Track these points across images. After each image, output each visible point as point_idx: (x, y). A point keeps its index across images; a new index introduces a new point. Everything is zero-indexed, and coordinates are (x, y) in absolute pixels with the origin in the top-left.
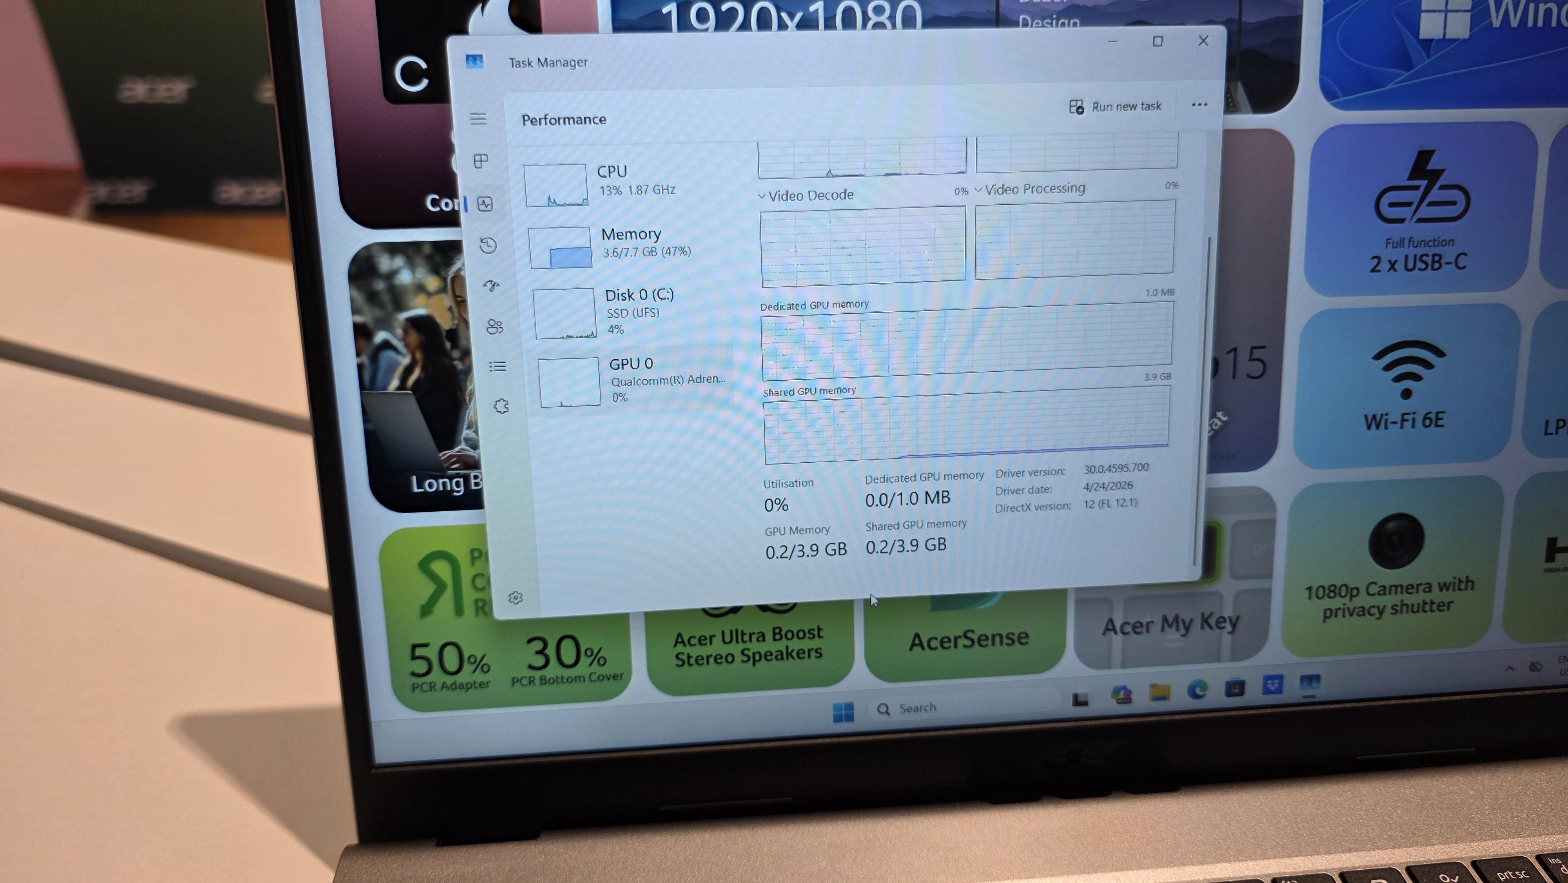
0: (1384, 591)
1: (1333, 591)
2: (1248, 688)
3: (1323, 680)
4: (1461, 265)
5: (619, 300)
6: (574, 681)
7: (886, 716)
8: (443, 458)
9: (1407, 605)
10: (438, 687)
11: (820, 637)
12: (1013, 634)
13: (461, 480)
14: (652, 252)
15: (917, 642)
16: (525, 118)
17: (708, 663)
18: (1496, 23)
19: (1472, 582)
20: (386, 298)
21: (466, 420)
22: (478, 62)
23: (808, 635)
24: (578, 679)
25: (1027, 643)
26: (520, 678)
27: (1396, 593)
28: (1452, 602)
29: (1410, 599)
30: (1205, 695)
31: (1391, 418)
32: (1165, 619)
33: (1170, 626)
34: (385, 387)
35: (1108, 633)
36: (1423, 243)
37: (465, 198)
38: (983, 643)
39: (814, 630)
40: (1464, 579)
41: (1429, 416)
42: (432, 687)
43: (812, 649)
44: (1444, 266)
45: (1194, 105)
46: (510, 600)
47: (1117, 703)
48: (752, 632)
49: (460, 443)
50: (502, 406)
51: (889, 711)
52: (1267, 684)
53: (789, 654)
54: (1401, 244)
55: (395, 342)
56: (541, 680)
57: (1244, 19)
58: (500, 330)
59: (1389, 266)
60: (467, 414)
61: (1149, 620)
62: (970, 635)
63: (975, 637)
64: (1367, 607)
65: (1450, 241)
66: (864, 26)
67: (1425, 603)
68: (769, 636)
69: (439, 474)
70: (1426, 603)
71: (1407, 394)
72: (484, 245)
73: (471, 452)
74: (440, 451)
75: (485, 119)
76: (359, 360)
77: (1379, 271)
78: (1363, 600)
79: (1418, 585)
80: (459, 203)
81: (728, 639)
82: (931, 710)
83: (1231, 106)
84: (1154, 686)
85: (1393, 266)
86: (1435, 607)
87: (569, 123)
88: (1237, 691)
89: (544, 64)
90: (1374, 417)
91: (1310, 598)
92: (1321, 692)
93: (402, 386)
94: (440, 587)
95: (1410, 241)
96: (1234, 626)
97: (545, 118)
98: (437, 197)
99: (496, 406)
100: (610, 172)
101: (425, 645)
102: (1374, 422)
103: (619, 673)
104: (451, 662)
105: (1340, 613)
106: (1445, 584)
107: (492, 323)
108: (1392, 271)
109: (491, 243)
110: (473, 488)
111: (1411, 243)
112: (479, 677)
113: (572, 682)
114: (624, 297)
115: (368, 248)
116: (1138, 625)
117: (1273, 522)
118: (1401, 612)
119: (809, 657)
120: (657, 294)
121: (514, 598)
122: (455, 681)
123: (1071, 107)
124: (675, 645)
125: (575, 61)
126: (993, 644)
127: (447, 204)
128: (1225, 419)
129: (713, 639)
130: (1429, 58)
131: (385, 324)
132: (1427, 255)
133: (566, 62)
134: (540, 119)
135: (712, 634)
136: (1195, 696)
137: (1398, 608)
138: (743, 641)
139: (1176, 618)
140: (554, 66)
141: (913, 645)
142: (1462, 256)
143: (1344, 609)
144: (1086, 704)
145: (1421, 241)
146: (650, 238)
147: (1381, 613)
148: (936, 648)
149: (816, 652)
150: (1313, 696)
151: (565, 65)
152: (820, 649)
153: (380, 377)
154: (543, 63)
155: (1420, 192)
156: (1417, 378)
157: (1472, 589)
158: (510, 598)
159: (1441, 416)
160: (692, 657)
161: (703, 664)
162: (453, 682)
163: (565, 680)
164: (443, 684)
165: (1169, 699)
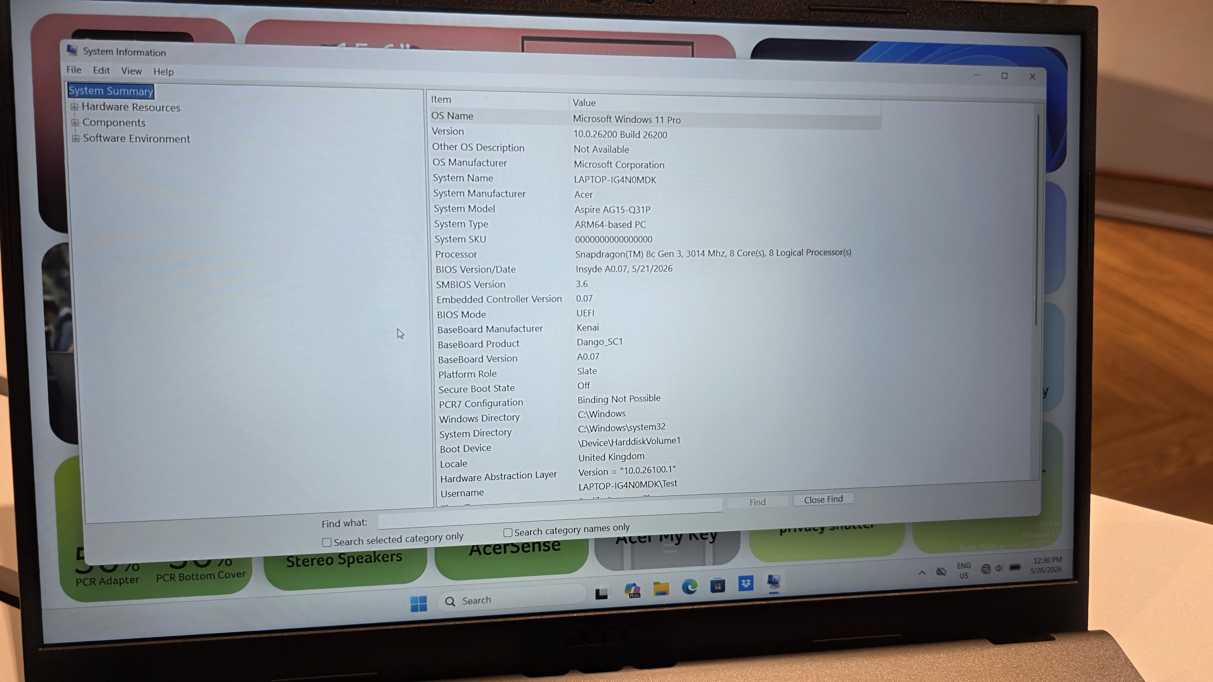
2: (728, 587)
3: (781, 582)
6: (206, 577)
7: (452, 607)
10: (97, 582)
12: (549, 542)
15: (476, 549)
17: (312, 564)
24: (209, 576)
25: (559, 550)
26: (163, 575)
30: (696, 591)
33: (666, 538)
35: (620, 542)
38: (526, 549)
43: (394, 554)
47: (629, 597)
51: (455, 603)
52: (742, 582)
53: (376, 559)
56: (180, 577)
63: (520, 545)
76: (47, 328)
82: (487, 602)
84: (657, 584)
88: (719, 588)
92: (783, 590)
96: (714, 537)
103: (242, 572)
112: (130, 574)
115: (57, 246)
116: (642, 537)
118: (838, 528)
126: (534, 550)
136: (689, 593)
141: (473, 551)
144: (605, 597)
147: (823, 529)
148: (490, 553)
149: (397, 556)
150: (777, 593)
152: (401, 554)
153: (63, 341)
160: (300, 559)
161: (308, 565)
162: (110, 578)
163: (199, 577)
164: (101, 580)
165: (668, 594)
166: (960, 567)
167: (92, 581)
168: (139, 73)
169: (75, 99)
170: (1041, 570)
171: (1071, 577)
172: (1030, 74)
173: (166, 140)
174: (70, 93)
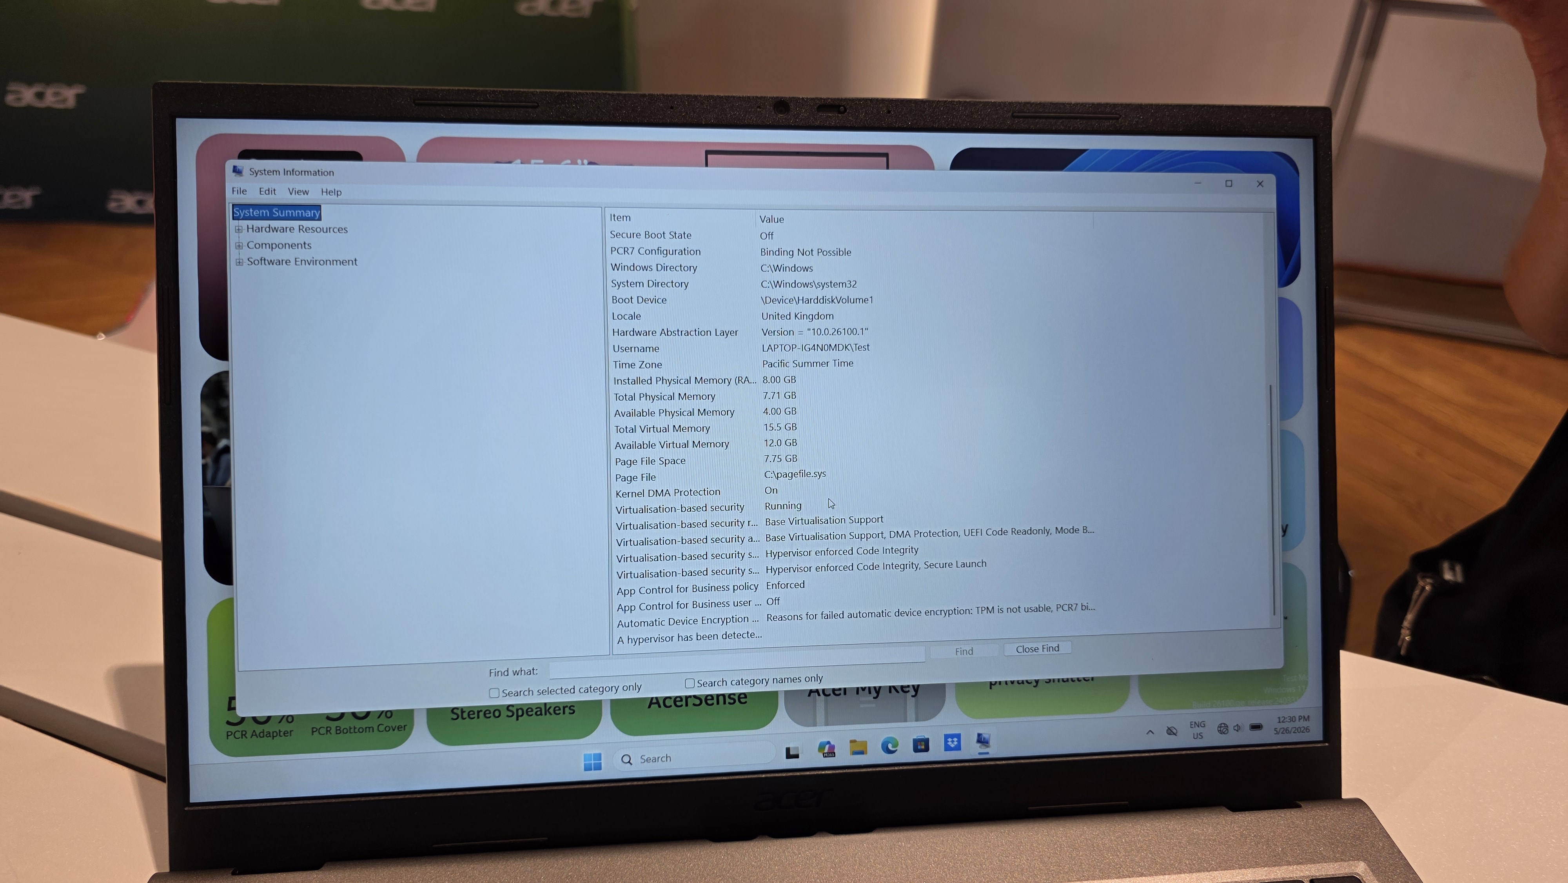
2: (933, 746)
3: (994, 741)
6: (364, 731)
7: (628, 766)
10: (248, 735)
12: (734, 695)
15: (655, 701)
17: (478, 717)
24: (368, 729)
25: (745, 703)
26: (318, 728)
30: (896, 750)
33: (864, 690)
34: (224, 483)
35: (812, 694)
38: (710, 702)
43: (567, 707)
47: (823, 757)
51: (631, 763)
52: (948, 742)
53: (547, 711)
56: (337, 730)
63: (703, 697)
82: (665, 761)
84: (853, 742)
88: (923, 747)
92: (996, 750)
96: (916, 691)
103: (403, 725)
112: (284, 726)
115: (218, 375)
116: (837, 689)
118: (1054, 681)
119: (564, 713)
122: (264, 730)
126: (718, 703)
136: (889, 753)
141: (651, 703)
144: (797, 756)
147: (1037, 682)
148: (670, 706)
149: (570, 708)
150: (987, 753)
152: (573, 706)
153: (220, 475)
160: (465, 712)
161: (474, 718)
162: (262, 731)
163: (356, 730)
164: (253, 732)
165: (866, 754)
166: (1193, 726)
167: (244, 735)
168: (306, 194)
169: (240, 221)
170: (1286, 731)
171: (1321, 739)
172: (1258, 181)
173: (332, 262)
174: (235, 215)
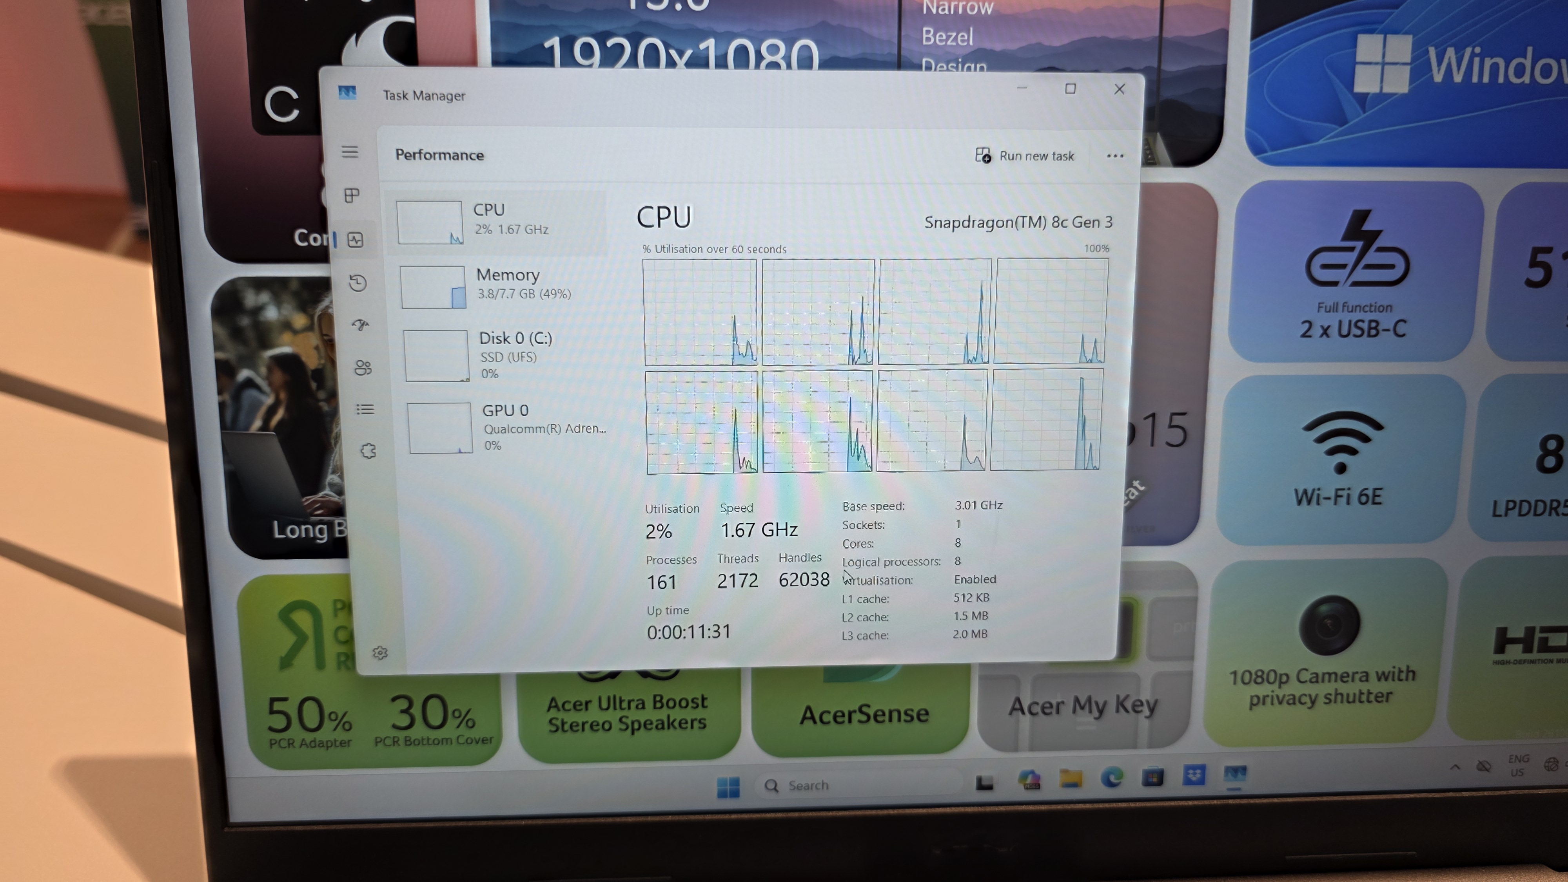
0: (1316, 679)
1: (1260, 677)
2: (1169, 779)
3: (1250, 772)
4: (1400, 332)
5: (493, 343)
6: (441, 743)
7: (774, 792)
8: (306, 504)
9: (1342, 695)
10: (297, 744)
11: (703, 706)
12: (912, 710)
13: (325, 527)
14: (530, 294)
15: (809, 716)
16: (399, 153)
17: (583, 730)
18: (1438, 78)
19: (1414, 672)
20: (250, 334)
21: (331, 464)
22: (351, 93)
23: (691, 704)
24: (444, 741)
25: (926, 720)
26: (383, 737)
27: (1329, 681)
28: (1391, 693)
29: (1344, 688)
30: (1120, 783)
31: (1324, 494)
32: (1077, 700)
33: (1082, 708)
34: (247, 428)
35: (1015, 712)
36: (1358, 308)
37: (334, 234)
38: (879, 719)
39: (697, 699)
40: (1404, 669)
41: (1365, 492)
42: (291, 743)
43: (696, 719)
44: (1381, 333)
45: (1109, 156)
46: (374, 655)
47: (1025, 789)
48: (631, 698)
49: (323, 489)
50: (370, 451)
51: (777, 788)
52: (1188, 774)
53: (671, 724)
54: (1334, 308)
55: (259, 381)
56: (406, 741)
57: (1163, 67)
58: (368, 371)
59: (1321, 331)
60: (332, 458)
61: (1059, 700)
62: (865, 709)
63: (871, 712)
64: (1297, 696)
65: (1387, 306)
66: (757, 66)
67: (1361, 693)
68: (649, 704)
69: (301, 520)
70: (1363, 694)
71: (1341, 469)
72: (353, 282)
73: (336, 498)
74: (304, 495)
75: (356, 152)
76: (221, 398)
77: (1310, 336)
78: (1293, 688)
79: (1354, 673)
80: (328, 239)
81: (605, 705)
82: (823, 788)
83: (1150, 160)
84: (1065, 772)
85: (1325, 332)
86: (1372, 697)
87: (445, 159)
88: (1155, 780)
89: (420, 96)
90: (1305, 492)
91: (1235, 683)
92: (1249, 786)
93: (265, 427)
94: (302, 639)
95: (1344, 306)
96: (1152, 710)
97: (420, 153)
98: (305, 231)
99: (363, 451)
100: (486, 210)
101: (285, 699)
102: (1306, 497)
103: (488, 737)
104: (311, 720)
105: (1269, 700)
106: (1383, 673)
107: (360, 364)
108: (1324, 336)
109: (360, 280)
110: (337, 535)
111: (1346, 308)
112: (340, 735)
113: (438, 744)
114: (499, 340)
115: (233, 282)
116: (1048, 705)
117: (1195, 600)
118: (1335, 702)
119: (692, 727)
120: (534, 339)
121: (379, 653)
122: (315, 738)
123: (977, 154)
124: (549, 710)
125: (452, 95)
126: (891, 720)
127: (315, 240)
128: (1142, 488)
129: (590, 705)
130: (1364, 112)
131: (249, 361)
132: (1363, 321)
133: (442, 95)
134: (414, 154)
135: (588, 700)
136: (1111, 785)
137: (1332, 698)
138: (621, 708)
139: (1089, 699)
140: (430, 99)
141: (804, 718)
142: (1401, 323)
143: (1272, 697)
144: (990, 788)
145: (1356, 306)
146: (528, 279)
147: (1313, 702)
148: (829, 723)
149: (700, 722)
150: (1239, 789)
151: (442, 98)
152: (704, 719)
153: (242, 417)
154: (418, 96)
155: (1354, 255)
156: (1353, 452)
157: (1413, 679)
158: (374, 653)
159: (1378, 492)
160: (566, 723)
161: (578, 731)
162: (314, 740)
163: (431, 742)
164: (302, 741)
165: (1082, 786)
166: (1513, 760)
